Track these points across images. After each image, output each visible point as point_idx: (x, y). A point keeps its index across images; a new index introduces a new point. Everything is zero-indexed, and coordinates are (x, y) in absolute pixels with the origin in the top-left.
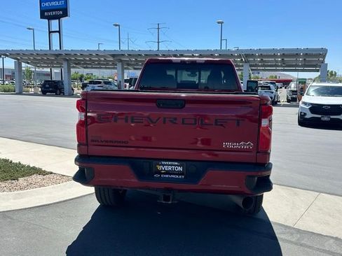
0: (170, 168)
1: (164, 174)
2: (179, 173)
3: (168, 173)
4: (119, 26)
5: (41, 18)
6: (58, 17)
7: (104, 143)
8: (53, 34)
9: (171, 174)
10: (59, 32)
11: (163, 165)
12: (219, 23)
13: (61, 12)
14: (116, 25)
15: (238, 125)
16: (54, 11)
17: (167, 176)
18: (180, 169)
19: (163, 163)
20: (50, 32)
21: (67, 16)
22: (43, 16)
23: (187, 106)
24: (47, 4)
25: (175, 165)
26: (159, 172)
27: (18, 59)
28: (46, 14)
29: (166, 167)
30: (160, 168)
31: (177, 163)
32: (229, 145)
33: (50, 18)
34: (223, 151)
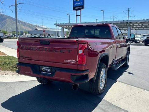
2: (49, 72)
3: (45, 71)
4: (103, 11)
5: (73, 10)
6: (80, 9)
8: (78, 16)
9: (46, 72)
10: (80, 15)
11: (44, 68)
13: (81, 7)
14: (102, 11)
15: (69, 52)
16: (78, 7)
17: (45, 73)
18: (50, 70)
19: (44, 67)
20: (76, 16)
21: (83, 8)
22: (74, 9)
23: (51, 43)
24: (76, 4)
25: (48, 69)
26: (42, 71)
27: (63, 27)
28: (75, 8)
29: (45, 69)
30: (43, 69)
31: (48, 68)
32: (66, 61)
33: (77, 10)
34: (64, 63)
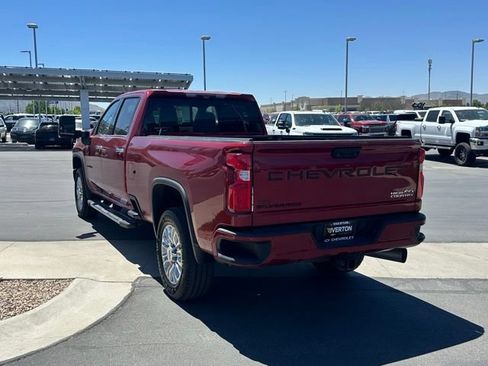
0: (340, 229)
1: (335, 237)
2: (348, 234)
3: (338, 235)
7: (274, 209)
9: (340, 236)
11: (334, 227)
12: (30, 27)
17: (337, 239)
18: (350, 228)
19: (334, 224)
25: (346, 225)
26: (329, 236)
29: (336, 229)
30: (330, 230)
31: (347, 223)
